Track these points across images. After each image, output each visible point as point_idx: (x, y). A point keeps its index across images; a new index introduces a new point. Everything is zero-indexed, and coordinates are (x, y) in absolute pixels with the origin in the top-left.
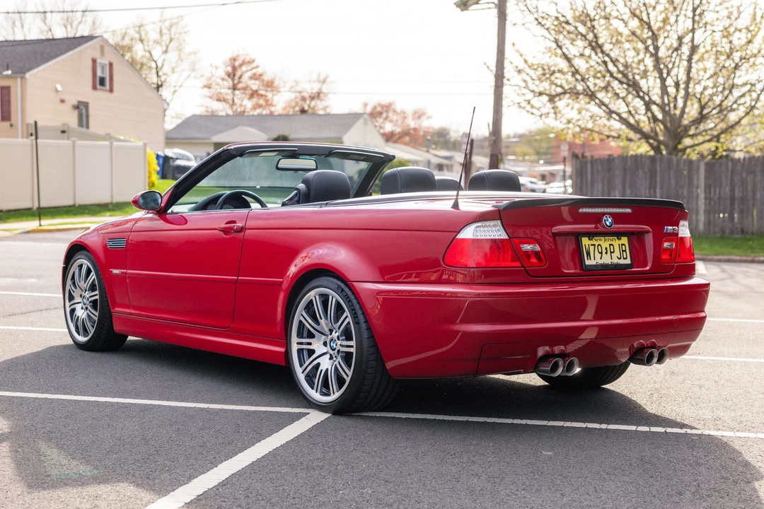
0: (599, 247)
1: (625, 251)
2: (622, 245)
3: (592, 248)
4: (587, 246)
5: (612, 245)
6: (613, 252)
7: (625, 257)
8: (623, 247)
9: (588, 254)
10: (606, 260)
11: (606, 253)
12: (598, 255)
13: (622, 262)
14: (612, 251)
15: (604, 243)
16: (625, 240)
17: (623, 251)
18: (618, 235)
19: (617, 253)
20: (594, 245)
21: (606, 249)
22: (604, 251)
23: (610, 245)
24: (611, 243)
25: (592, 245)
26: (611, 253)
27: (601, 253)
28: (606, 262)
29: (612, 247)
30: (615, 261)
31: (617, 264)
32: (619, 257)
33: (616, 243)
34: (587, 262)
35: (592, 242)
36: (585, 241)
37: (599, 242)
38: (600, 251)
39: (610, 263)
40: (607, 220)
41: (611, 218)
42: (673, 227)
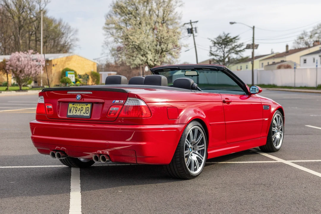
0: (76, 108)
1: (88, 110)
2: (87, 107)
3: (73, 108)
4: (71, 107)
5: (83, 107)
6: (82, 111)
7: (87, 113)
9: (70, 110)
11: (79, 111)
12: (75, 111)
13: (85, 115)
14: (82, 110)
15: (79, 106)
16: (89, 106)
17: (87, 110)
18: (87, 103)
19: (84, 111)
20: (74, 107)
21: (79, 109)
26: (81, 111)
27: (76, 111)
28: (77, 114)
29: (82, 108)
30: (82, 114)
31: (83, 116)
32: (84, 113)
33: (85, 106)
34: (69, 114)
35: (73, 106)
36: (71, 105)
37: (77, 106)
38: (76, 110)
39: (79, 115)
40: (78, 97)
41: (80, 96)
42: (120, 101)
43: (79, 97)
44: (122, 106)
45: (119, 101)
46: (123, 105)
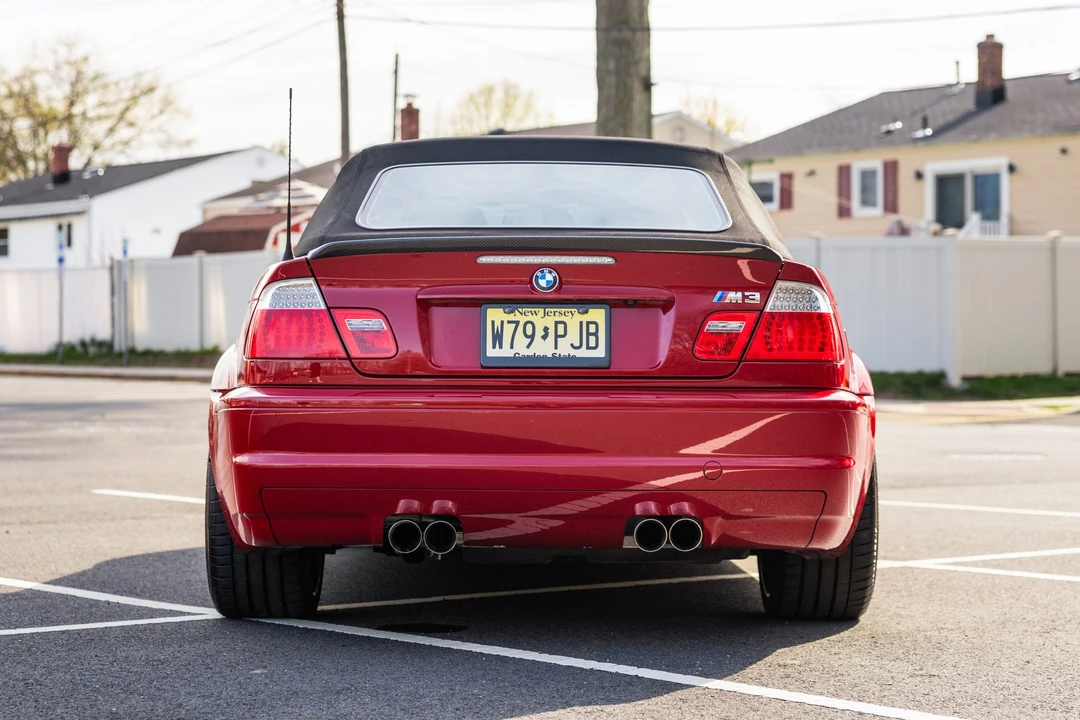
0: (529, 325)
1: (596, 334)
2: (588, 323)
3: (508, 329)
4: (498, 324)
5: (563, 322)
6: (563, 336)
7: (592, 343)
8: (592, 326)
9: (498, 338)
10: (543, 348)
11: (544, 337)
12: (521, 341)
13: (583, 353)
14: (561, 331)
15: (542, 318)
16: (598, 315)
17: (588, 334)
18: (584, 303)
19: (573, 336)
20: (517, 323)
21: (546, 329)
22: (540, 332)
23: (557, 323)
24: (562, 318)
25: (509, 322)
26: (557, 336)
27: (532, 337)
28: (540, 353)
29: (561, 326)
30: (565, 349)
31: (569, 358)
32: (577, 344)
33: (574, 319)
34: (491, 352)
35: (511, 317)
36: (495, 315)
37: (530, 318)
38: (529, 332)
39: (550, 355)
40: (543, 277)
41: (554, 274)
42: (746, 294)
43: (549, 277)
44: (755, 315)
45: (739, 295)
46: (762, 311)
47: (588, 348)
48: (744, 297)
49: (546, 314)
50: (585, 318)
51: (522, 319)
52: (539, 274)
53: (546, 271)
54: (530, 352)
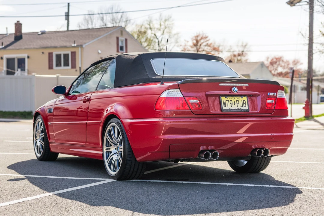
0: (231, 101)
1: (245, 103)
2: (243, 101)
3: (227, 102)
4: (224, 101)
5: (238, 100)
6: (239, 104)
7: (245, 106)
8: (244, 101)
9: (225, 104)
10: (235, 107)
11: (235, 104)
12: (230, 105)
13: (243, 108)
14: (238, 103)
16: (245, 98)
17: (244, 103)
18: (242, 96)
19: (241, 104)
20: (228, 100)
21: (235, 102)
22: (233, 103)
23: (237, 100)
25: (227, 100)
26: (237, 104)
27: (232, 104)
29: (238, 101)
30: (239, 108)
31: (241, 110)
32: (242, 106)
33: (240, 99)
34: (224, 108)
36: (223, 99)
37: (231, 99)
38: (231, 103)
39: (236, 109)
40: (234, 89)
41: (237, 88)
42: (274, 93)
44: (275, 98)
45: (272, 93)
47: (244, 107)
48: (274, 94)
49: (234, 98)
50: (243, 99)
51: (229, 100)
52: (233, 88)
53: (235, 87)
54: (232, 108)
